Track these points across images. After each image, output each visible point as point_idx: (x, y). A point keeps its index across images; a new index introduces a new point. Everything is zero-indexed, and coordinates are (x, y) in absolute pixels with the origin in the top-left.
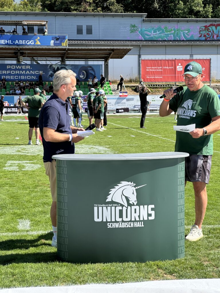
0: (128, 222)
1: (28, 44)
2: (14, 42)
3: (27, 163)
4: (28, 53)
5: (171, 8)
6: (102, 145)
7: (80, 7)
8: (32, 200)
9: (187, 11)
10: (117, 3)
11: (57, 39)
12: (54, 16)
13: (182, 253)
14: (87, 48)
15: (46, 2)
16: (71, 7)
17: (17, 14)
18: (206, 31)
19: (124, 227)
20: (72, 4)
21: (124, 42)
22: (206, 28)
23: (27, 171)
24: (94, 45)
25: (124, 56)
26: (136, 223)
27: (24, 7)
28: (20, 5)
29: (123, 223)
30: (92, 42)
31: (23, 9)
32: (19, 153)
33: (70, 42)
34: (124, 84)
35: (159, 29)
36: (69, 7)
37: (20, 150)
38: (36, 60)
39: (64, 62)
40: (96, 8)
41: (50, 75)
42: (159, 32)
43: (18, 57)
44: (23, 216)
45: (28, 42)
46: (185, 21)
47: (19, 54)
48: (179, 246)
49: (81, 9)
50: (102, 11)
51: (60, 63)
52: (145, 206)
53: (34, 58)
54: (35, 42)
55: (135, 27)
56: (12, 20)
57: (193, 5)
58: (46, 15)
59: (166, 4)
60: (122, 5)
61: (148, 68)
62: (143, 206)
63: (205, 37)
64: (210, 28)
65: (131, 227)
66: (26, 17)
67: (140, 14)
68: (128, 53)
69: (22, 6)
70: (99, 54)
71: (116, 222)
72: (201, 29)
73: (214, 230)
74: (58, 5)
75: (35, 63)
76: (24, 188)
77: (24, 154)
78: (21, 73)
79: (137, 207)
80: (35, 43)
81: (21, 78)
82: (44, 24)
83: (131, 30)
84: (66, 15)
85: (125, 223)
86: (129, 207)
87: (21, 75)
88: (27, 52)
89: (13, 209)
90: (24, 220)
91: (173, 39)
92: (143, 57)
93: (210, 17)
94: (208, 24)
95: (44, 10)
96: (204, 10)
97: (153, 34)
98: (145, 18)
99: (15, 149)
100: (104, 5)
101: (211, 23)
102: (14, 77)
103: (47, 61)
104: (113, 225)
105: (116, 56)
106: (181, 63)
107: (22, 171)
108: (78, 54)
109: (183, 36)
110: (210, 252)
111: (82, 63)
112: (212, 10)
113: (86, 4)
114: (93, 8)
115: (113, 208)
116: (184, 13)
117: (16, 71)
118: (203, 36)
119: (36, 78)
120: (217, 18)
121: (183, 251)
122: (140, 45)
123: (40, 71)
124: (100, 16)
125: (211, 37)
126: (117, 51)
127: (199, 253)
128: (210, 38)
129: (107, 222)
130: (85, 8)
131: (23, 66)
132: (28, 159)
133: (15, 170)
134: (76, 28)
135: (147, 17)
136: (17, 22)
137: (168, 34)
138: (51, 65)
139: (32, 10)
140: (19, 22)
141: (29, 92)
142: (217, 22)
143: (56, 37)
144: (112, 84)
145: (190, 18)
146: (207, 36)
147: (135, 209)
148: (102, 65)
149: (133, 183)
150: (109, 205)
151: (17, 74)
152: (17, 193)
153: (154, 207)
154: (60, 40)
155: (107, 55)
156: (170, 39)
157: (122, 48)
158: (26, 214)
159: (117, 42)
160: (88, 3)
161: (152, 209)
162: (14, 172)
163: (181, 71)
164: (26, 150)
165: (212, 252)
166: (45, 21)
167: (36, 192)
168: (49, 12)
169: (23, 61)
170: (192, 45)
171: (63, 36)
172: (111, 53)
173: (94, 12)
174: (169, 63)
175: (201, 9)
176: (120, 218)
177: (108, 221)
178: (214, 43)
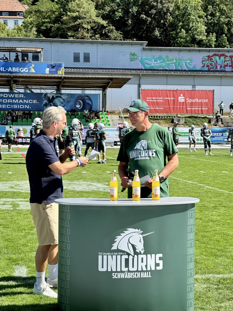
0: (135, 272)
1: (22, 71)
2: (7, 69)
3: (22, 201)
4: (22, 81)
5: (172, 36)
6: (101, 182)
7: (77, 34)
8: (29, 244)
9: (189, 40)
10: (116, 30)
11: (53, 67)
12: (50, 43)
13: (191, 306)
14: (84, 76)
15: (41, 28)
16: (68, 33)
17: (10, 40)
18: (209, 62)
19: (130, 277)
20: (68, 30)
21: (123, 71)
22: (209, 58)
23: (22, 210)
24: (91, 74)
25: (123, 85)
26: (143, 273)
27: (18, 32)
28: (13, 30)
29: (129, 273)
30: (90, 70)
31: (17, 34)
32: (12, 189)
33: (66, 70)
34: (123, 115)
35: (160, 58)
36: (66, 33)
37: (13, 186)
38: (30, 89)
39: (60, 91)
40: (94, 34)
41: (44, 105)
42: (159, 61)
43: (11, 84)
44: (19, 262)
45: (21, 70)
46: (188, 51)
47: (12, 82)
48: (188, 299)
49: (78, 35)
50: (100, 38)
51: (55, 92)
52: (152, 255)
53: (28, 86)
54: (29, 69)
55: (135, 55)
56: (5, 46)
57: (196, 34)
58: (41, 41)
59: (168, 32)
60: (121, 32)
61: (148, 98)
62: (150, 255)
63: (208, 68)
64: (213, 58)
65: (138, 277)
66: (20, 43)
67: (140, 42)
68: (128, 82)
69: (16, 31)
70: (97, 83)
71: (121, 272)
72: (204, 59)
73: (224, 280)
74: (54, 31)
75: (28, 92)
76: (19, 229)
77: (18, 191)
78: (13, 102)
79: (144, 256)
80: (29, 71)
81: (14, 107)
82: (39, 51)
83: (130, 58)
84: (63, 42)
85: (131, 273)
86: (136, 256)
87: (13, 104)
88: (20, 79)
89: (8, 253)
90: (21, 266)
91: (174, 69)
92: (143, 87)
93: (213, 46)
94: (211, 54)
95: (39, 36)
96: (207, 39)
97: (154, 64)
98: (146, 46)
99: (8, 185)
100: (103, 31)
101: (215, 53)
102: (6, 106)
103: (41, 90)
104: (118, 276)
105: (115, 85)
106: (183, 94)
107: (16, 210)
108: (75, 82)
109: (185, 66)
110: (221, 305)
111: (78, 92)
112: (215, 39)
113: (83, 30)
114: (91, 35)
115: (119, 257)
116: (187, 41)
117: (9, 100)
118: (205, 66)
119: (30, 107)
120: (221, 47)
121: (192, 304)
122: (140, 74)
123: (34, 100)
124: (98, 43)
125: (215, 68)
126: (115, 81)
127: (210, 306)
128: (213, 68)
129: (112, 272)
130: (82, 35)
131: (16, 95)
132: (23, 196)
133: (9, 209)
134: (73, 55)
135: (148, 45)
136: (10, 49)
137: (170, 64)
138: (46, 94)
139: (26, 36)
140: (12, 49)
141: (22, 122)
142: (221, 51)
143: (51, 65)
144: (110, 115)
145: (192, 47)
146: (210, 66)
147: (142, 258)
148: (99, 94)
149: (140, 230)
150: (115, 253)
151: (10, 103)
152: (12, 236)
153: (162, 256)
154: (56, 68)
155: (105, 85)
156: (171, 69)
157: (121, 77)
158: (22, 259)
159: (116, 71)
160: (86, 29)
161: (160, 259)
162: (8, 211)
163: (183, 102)
164: (19, 186)
165: (223, 305)
166: (40, 48)
167: (32, 234)
168: (44, 38)
169: (16, 89)
170: (194, 75)
171: (59, 64)
172: (110, 82)
173: (92, 39)
174: (170, 93)
175: (204, 38)
176: (125, 267)
177: (113, 270)
178: (217, 74)
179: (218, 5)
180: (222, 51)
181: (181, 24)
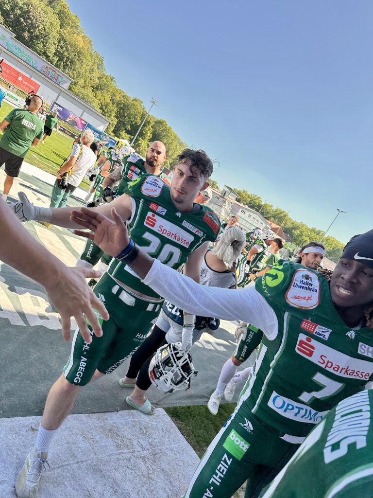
18: (46, 70)
42: (18, 50)
55: (5, 37)
64: (49, 70)
67: (11, 33)
72: (44, 67)
83: (1, 38)
91: (25, 61)
94: (49, 67)
97: (14, 50)
98: (14, 37)
101: (52, 68)
106: (22, 77)
109: (31, 63)
118: (43, 70)
122: (2, 50)
125: (47, 75)
137: (23, 56)
145: (42, 57)
156: (23, 59)
163: (20, 81)
170: (34, 71)
174: (15, 71)
178: (47, 78)
179: (67, 44)
180: (55, 69)
181: (42, 39)
